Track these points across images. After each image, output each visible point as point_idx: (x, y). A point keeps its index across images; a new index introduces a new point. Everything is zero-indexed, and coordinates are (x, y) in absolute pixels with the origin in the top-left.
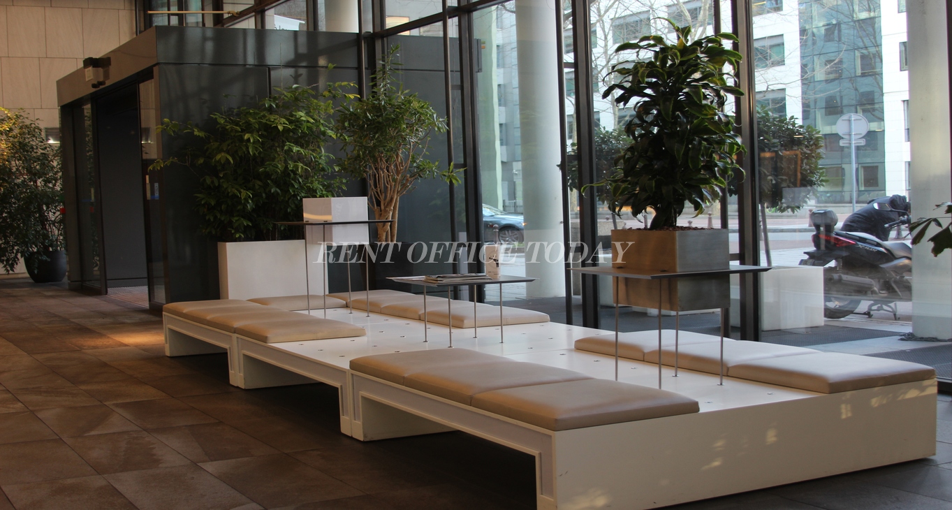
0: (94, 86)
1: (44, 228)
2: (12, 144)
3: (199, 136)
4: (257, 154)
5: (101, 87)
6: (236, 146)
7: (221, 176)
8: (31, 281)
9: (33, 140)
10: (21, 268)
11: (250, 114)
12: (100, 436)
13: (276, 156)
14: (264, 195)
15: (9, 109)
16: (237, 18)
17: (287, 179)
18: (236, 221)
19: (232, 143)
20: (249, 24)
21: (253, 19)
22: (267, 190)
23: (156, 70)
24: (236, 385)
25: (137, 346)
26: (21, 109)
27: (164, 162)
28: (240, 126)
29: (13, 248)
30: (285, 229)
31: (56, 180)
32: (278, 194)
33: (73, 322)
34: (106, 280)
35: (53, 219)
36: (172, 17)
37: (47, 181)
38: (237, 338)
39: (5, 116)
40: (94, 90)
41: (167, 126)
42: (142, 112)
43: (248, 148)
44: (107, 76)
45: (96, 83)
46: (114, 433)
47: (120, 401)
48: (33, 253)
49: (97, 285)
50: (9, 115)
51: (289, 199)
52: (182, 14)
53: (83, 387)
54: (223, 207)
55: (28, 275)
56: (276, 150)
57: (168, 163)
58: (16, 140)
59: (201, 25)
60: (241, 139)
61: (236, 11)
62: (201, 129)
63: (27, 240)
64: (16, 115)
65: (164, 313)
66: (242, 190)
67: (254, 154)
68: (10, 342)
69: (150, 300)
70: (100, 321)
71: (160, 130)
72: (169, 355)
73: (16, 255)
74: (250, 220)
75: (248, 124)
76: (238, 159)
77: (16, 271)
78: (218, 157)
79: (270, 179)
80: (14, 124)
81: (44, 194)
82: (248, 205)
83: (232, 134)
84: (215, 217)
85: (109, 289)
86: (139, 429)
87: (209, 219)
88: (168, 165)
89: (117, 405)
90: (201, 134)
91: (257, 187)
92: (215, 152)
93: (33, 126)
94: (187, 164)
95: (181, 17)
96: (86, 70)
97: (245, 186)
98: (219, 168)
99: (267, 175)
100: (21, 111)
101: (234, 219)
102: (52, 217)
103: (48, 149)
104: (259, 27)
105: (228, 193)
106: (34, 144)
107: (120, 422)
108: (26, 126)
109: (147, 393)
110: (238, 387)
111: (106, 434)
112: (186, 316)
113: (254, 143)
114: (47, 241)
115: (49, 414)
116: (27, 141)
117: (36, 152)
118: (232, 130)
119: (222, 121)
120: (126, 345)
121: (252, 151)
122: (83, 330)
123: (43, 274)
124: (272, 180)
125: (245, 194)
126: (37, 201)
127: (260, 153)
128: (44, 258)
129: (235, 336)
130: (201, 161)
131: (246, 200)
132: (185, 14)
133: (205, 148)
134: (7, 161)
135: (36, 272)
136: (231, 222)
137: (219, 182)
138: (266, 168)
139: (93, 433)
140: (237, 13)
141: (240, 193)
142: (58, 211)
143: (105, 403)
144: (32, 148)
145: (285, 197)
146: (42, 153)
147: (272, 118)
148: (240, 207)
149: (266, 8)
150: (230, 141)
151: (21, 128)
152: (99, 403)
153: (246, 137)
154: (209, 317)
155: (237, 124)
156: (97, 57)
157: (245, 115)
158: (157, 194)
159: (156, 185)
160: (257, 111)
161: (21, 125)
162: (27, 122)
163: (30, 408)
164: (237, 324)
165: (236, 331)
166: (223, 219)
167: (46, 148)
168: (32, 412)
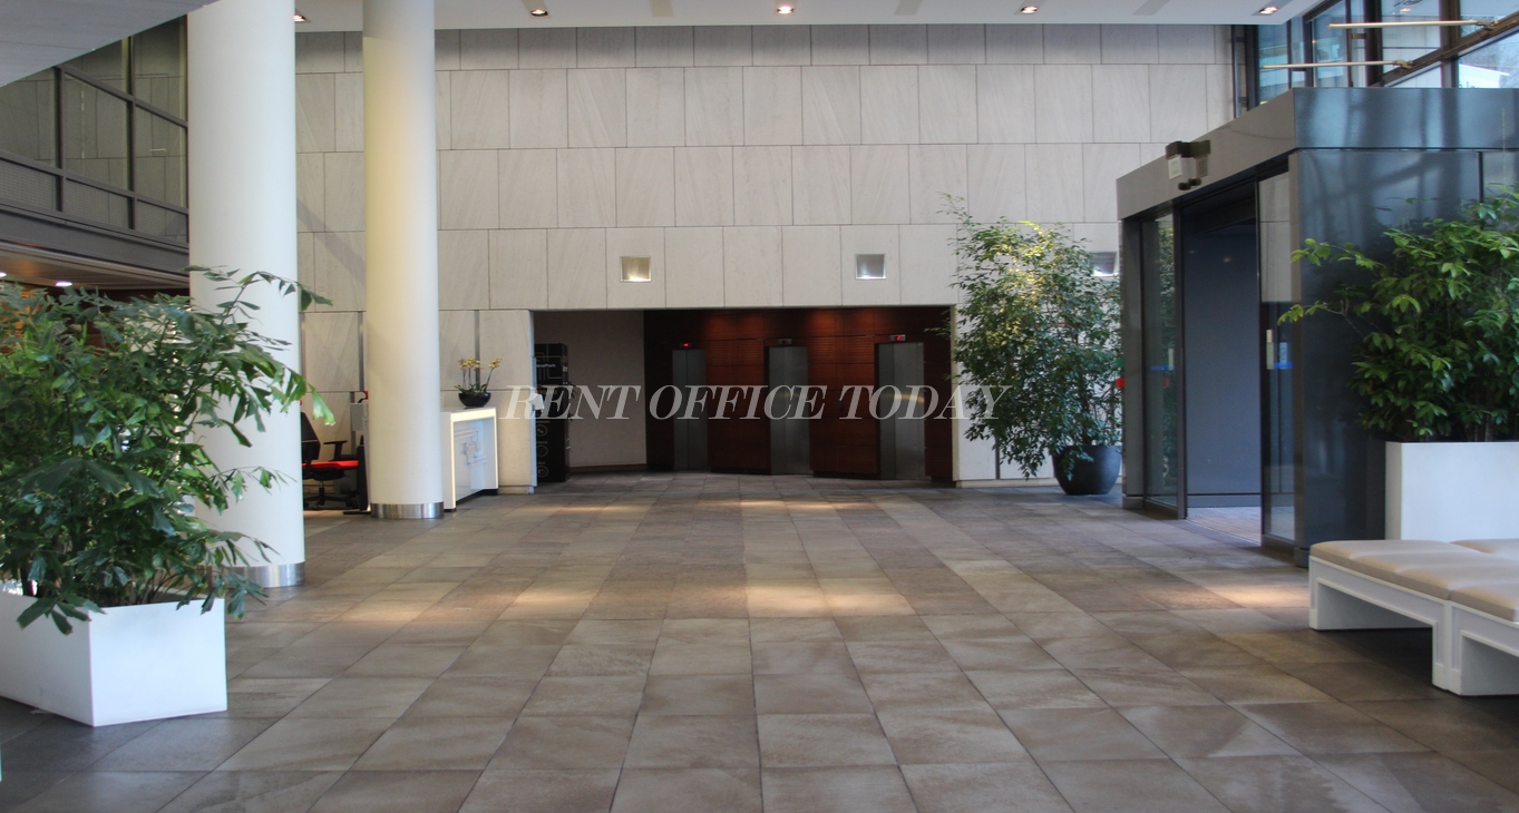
0: (1183, 187)
1: (1086, 409)
2: (1045, 278)
3: (1364, 267)
4: (1461, 298)
5: (1194, 189)
6: (1424, 283)
7: (1399, 332)
8: (1061, 491)
9: (1075, 273)
10: (1047, 470)
11: (1452, 229)
12: (1234, 759)
13: (1494, 299)
14: (1470, 366)
15: (1040, 224)
16: (1409, 71)
17: (1510, 339)
18: (1422, 407)
19: (1418, 279)
20: (1432, 79)
21: (1438, 72)
22: (1476, 358)
23: (1292, 159)
24: (1444, 687)
25: (1257, 608)
26: (1059, 223)
27: (1305, 309)
28: (1433, 250)
29: (1037, 440)
30: (1502, 423)
31: (1107, 335)
32: (1494, 363)
33: (1142, 563)
34: (1186, 495)
35: (1100, 396)
36: (1295, 74)
37: (1093, 335)
38: (1454, 608)
39: (1034, 234)
40: (1182, 193)
41: (1311, 251)
42: (1263, 226)
43: (1445, 287)
44: (1203, 170)
45: (1185, 181)
46: (1257, 757)
47: (1252, 702)
48: (1068, 449)
49: (1169, 502)
50: (1040, 233)
51: (1513, 372)
52: (1312, 68)
53: (1187, 673)
54: (1401, 384)
55: (1056, 482)
56: (1494, 292)
57: (1311, 311)
58: (1050, 272)
59: (1346, 84)
60: (1435, 272)
61: (1407, 60)
62: (1367, 255)
63: (1059, 427)
64: (1051, 233)
65: (1311, 558)
66: (1433, 357)
67: (1457, 297)
68: (1052, 590)
69: (1263, 532)
70: (1186, 562)
71: (1298, 257)
72: (1316, 628)
73: (1041, 450)
74: (1443, 406)
75: (1448, 247)
76: (1428, 304)
77: (1039, 475)
78: (1397, 301)
79: (1481, 339)
80: (1048, 247)
81: (1091, 356)
82: (1443, 382)
83: (1421, 264)
84: (1387, 400)
85: (1190, 510)
86: (1299, 753)
87: (1376, 404)
88: (1312, 313)
89: (1250, 708)
90: (1369, 264)
91: (1459, 352)
92: (1390, 292)
93: (1076, 249)
94: (1341, 313)
95: (1309, 73)
96: (1170, 161)
97: (1439, 351)
98: (1396, 319)
99: (1478, 332)
100: (1058, 226)
101: (1418, 405)
102: (1098, 390)
103: (1097, 286)
104: (1449, 85)
105: (1411, 361)
106: (1077, 277)
107: (1260, 738)
108: (1066, 250)
109: (1295, 691)
110: (1448, 692)
111: (1244, 759)
112: (1353, 565)
113: (1457, 279)
114: (1090, 430)
115: (1143, 715)
116: (1066, 272)
117: (1079, 291)
118: (1421, 256)
119: (1404, 242)
120: (1239, 606)
121: (1455, 292)
122: (1162, 577)
123: (1081, 480)
124: (1484, 340)
125: (1439, 364)
126: (1077, 366)
127: (1466, 295)
128: (1085, 456)
129: (1450, 604)
130: (1366, 307)
131: (1440, 373)
132: (1317, 67)
133: (1374, 286)
134: (1036, 304)
135: (1070, 477)
136: (1412, 410)
137: (1394, 343)
138: (1477, 321)
139: (1221, 754)
140: (1409, 64)
141: (1431, 361)
142: (1109, 383)
143: (1230, 703)
144: (1074, 285)
145: (1506, 369)
146: (1088, 293)
147: (1489, 235)
148: (1429, 385)
149: (1460, 53)
150: (1414, 276)
151: (1057, 253)
152: (1220, 703)
153: (1445, 267)
154: (1400, 570)
155: (1429, 247)
156: (1189, 141)
157: (1442, 232)
158: (1284, 361)
159: (1284, 346)
160: (1462, 225)
161: (1057, 248)
162: (1068, 244)
163: (1111, 703)
164: (1455, 585)
165: (1451, 596)
166: (1399, 403)
167: (1094, 284)
168: (1116, 710)
